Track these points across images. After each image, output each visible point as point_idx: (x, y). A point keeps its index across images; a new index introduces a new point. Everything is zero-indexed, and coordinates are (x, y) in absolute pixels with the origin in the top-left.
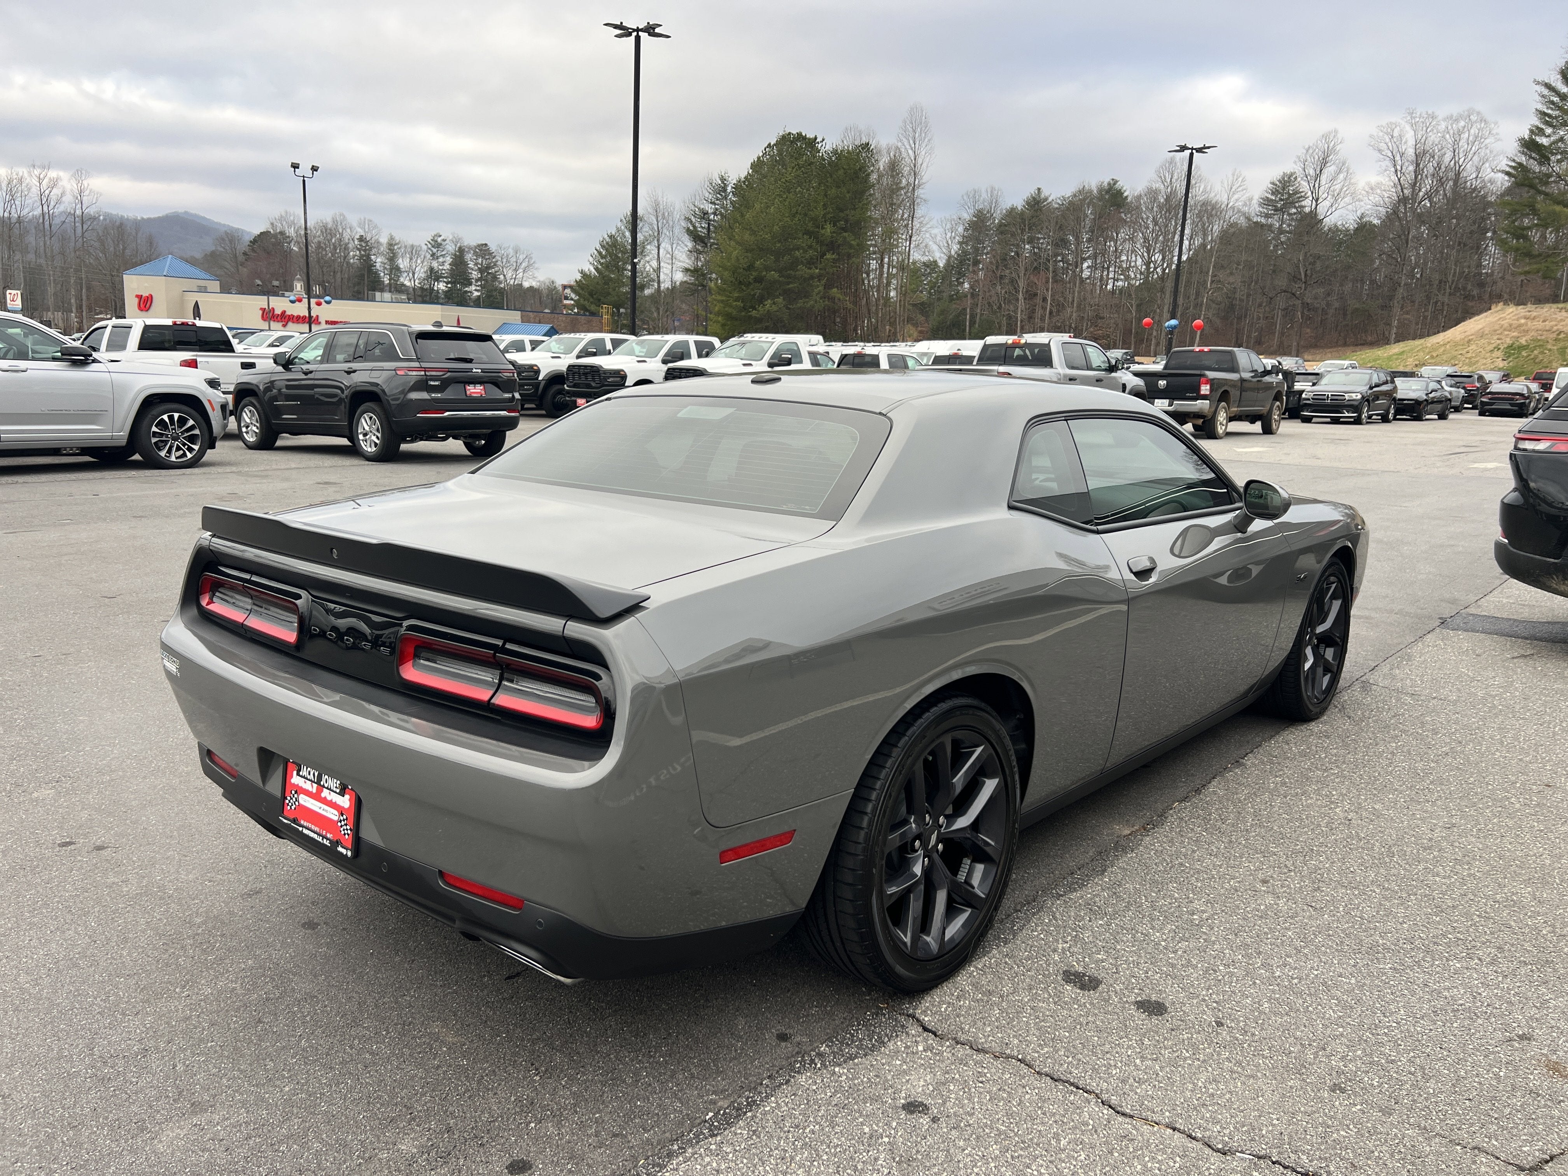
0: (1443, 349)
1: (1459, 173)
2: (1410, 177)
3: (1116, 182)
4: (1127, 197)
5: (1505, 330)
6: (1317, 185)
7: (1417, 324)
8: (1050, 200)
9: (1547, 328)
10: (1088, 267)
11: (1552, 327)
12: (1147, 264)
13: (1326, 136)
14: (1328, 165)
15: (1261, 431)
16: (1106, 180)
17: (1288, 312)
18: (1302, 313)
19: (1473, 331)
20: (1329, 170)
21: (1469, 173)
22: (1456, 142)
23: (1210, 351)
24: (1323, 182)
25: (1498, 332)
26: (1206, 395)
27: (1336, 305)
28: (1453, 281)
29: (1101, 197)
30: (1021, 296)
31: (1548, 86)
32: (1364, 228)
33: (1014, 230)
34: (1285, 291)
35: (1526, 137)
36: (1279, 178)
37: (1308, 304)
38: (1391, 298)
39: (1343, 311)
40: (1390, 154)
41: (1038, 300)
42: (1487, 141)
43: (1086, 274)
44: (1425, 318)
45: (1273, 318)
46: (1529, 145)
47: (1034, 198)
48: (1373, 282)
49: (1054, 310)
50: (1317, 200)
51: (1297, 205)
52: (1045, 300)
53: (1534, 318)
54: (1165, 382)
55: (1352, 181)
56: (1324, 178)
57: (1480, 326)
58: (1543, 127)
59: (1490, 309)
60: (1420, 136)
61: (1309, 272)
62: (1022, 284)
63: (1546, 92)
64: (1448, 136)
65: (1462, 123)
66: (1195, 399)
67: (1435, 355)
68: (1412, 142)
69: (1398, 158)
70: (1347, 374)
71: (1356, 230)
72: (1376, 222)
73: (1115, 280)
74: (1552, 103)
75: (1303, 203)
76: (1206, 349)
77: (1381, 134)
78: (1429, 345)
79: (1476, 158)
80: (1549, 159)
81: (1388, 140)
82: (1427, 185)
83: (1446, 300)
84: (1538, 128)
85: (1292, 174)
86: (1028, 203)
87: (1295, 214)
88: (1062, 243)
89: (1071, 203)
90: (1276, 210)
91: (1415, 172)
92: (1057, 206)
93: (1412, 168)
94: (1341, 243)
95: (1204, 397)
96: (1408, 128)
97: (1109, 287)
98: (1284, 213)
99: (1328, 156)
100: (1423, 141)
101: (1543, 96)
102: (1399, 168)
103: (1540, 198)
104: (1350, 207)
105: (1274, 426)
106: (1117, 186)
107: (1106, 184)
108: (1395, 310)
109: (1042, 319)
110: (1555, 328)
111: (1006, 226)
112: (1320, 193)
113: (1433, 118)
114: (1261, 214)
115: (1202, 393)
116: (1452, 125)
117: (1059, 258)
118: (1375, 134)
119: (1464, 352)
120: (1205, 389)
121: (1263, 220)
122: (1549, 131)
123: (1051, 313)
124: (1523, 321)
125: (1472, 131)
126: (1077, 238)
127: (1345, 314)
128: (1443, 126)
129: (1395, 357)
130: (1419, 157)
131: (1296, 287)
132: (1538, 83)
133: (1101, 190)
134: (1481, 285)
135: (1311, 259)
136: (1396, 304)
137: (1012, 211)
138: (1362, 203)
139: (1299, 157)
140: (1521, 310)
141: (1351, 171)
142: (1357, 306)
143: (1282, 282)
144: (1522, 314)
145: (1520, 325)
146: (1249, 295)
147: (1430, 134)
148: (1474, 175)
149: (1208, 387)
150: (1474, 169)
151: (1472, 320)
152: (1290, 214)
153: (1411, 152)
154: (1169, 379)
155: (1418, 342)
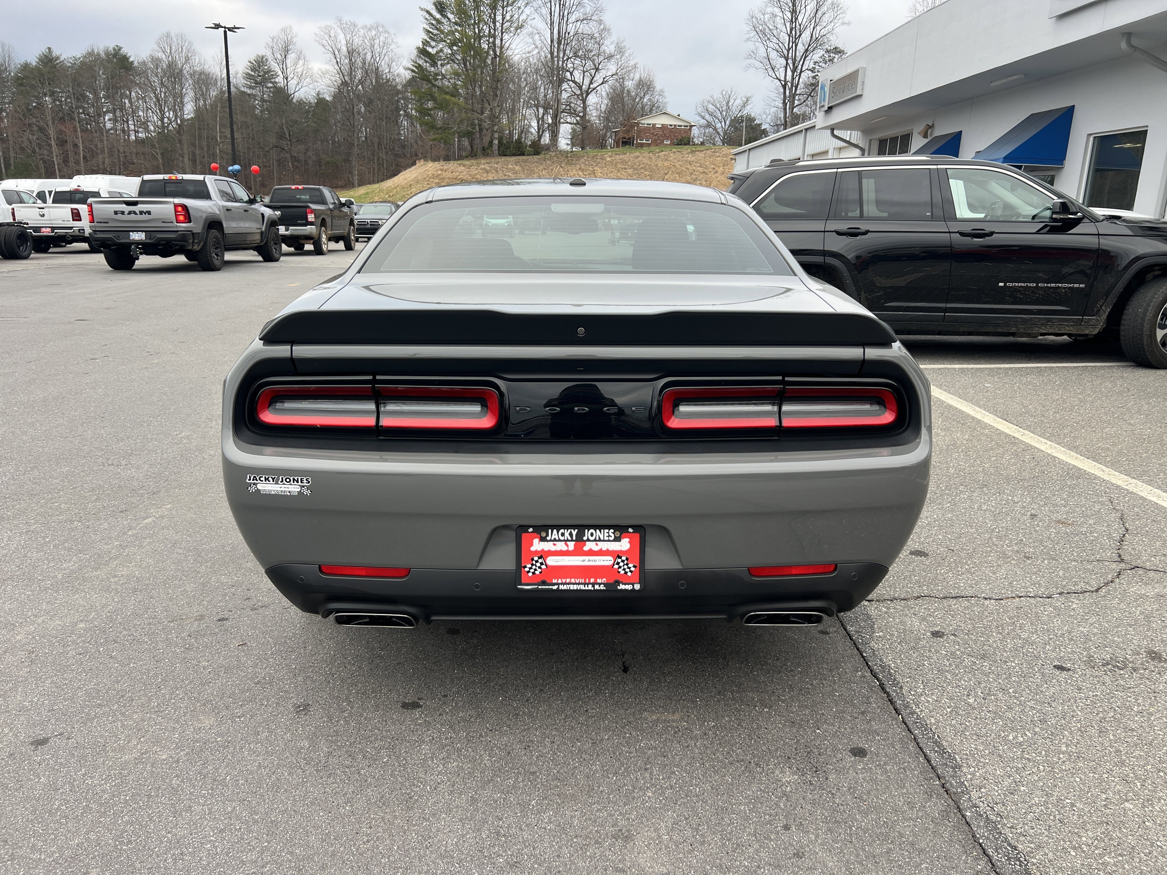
0: (395, 191)
1: (378, 68)
2: (347, 68)
3: (120, 49)
4: (132, 62)
5: (430, 178)
6: (284, 67)
7: (369, 173)
8: (62, 59)
9: (455, 177)
10: (109, 120)
11: (457, 176)
12: (162, 120)
13: (284, 30)
14: (289, 52)
15: (344, 249)
16: (111, 46)
17: (280, 162)
18: (292, 164)
19: (411, 178)
20: (291, 57)
21: (384, 68)
22: (372, 46)
23: (304, 188)
24: (289, 65)
25: (427, 179)
26: (312, 222)
27: (314, 158)
28: (387, 144)
29: (109, 61)
30: (53, 143)
31: (428, 12)
32: (321, 102)
33: (34, 83)
34: (276, 147)
35: (421, 47)
36: (254, 58)
37: (295, 157)
38: (349, 154)
39: (319, 162)
40: (331, 50)
41: (69, 146)
42: (391, 47)
43: (109, 125)
44: (374, 169)
45: (270, 167)
46: (423, 52)
47: (46, 56)
48: (334, 142)
49: (88, 155)
50: (287, 79)
51: (273, 80)
52: (76, 146)
53: (446, 170)
54: (279, 212)
55: (309, 66)
56: (288, 61)
57: (414, 176)
58: (428, 40)
59: (415, 164)
60: (348, 39)
61: (291, 133)
62: (52, 133)
63: (427, 16)
64: (366, 41)
65: (374, 32)
66: (305, 225)
67: (391, 195)
68: (344, 42)
69: (337, 53)
70: (376, 207)
71: (317, 104)
72: (328, 98)
73: (136, 132)
74: (432, 24)
75: (277, 80)
76: (300, 187)
77: (322, 33)
78: (385, 188)
79: (386, 58)
80: (437, 63)
81: (327, 39)
82: (359, 74)
83: (384, 157)
84: (426, 41)
85: (263, 57)
86: (41, 60)
87: (271, 87)
88: (81, 98)
89: (83, 63)
90: (256, 83)
91: (350, 63)
92: (70, 65)
93: (347, 61)
94: (308, 112)
95: (311, 224)
96: (339, 31)
97: (133, 137)
98: (263, 86)
99: (288, 46)
100: (351, 42)
101: (426, 19)
102: (338, 60)
103: (435, 90)
104: (311, 86)
105: (353, 245)
106: (121, 51)
107: (111, 49)
108: (354, 163)
109: (77, 162)
110: (459, 177)
111: (23, 79)
112: (288, 74)
113: (355, 26)
114: (246, 86)
115: (310, 220)
116: (367, 32)
117: (81, 111)
118: (318, 33)
119: (409, 193)
120: (311, 217)
121: (249, 91)
122: (433, 44)
123: (85, 157)
124: (440, 172)
125: (381, 39)
126: (95, 93)
127: (320, 166)
128: (362, 32)
129: (363, 196)
130: (351, 53)
131: (284, 144)
132: (422, 9)
133: (107, 54)
134: (404, 147)
135: (290, 123)
136: (354, 159)
137: (26, 67)
138: (319, 84)
139: (268, 44)
140: (437, 165)
141: (307, 59)
142: (328, 159)
143: (272, 140)
144: (438, 168)
145: (439, 175)
146: (249, 148)
147: (355, 37)
148: (387, 70)
149: (313, 216)
150: (386, 66)
151: (407, 171)
152: (268, 88)
153: (344, 49)
154: (282, 210)
155: (375, 186)
